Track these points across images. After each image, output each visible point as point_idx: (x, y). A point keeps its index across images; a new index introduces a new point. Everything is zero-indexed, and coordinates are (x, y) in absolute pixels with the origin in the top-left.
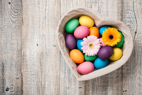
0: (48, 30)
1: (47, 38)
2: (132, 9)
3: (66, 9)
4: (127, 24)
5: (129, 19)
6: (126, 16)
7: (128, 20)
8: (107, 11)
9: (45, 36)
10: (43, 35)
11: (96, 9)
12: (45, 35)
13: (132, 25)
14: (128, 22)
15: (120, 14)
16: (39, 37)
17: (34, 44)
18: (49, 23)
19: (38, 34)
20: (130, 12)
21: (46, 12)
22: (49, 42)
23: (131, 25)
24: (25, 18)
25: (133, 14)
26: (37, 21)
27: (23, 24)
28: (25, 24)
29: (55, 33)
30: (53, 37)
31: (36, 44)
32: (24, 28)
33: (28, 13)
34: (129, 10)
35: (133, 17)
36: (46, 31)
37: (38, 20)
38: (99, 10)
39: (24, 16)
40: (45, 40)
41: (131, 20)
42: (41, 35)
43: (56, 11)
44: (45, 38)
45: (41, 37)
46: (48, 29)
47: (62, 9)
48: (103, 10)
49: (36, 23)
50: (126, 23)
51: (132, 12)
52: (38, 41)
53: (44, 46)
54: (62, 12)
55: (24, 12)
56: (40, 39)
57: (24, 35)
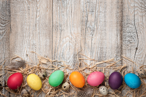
0: (38, 39)
1: (38, 48)
2: (133, 23)
3: (59, 18)
4: (127, 40)
5: (130, 34)
6: (126, 30)
7: (128, 34)
8: (105, 21)
9: (36, 46)
10: (33, 45)
11: (93, 18)
12: (35, 44)
13: (133, 40)
14: (129, 36)
15: (119, 25)
16: (29, 46)
17: (23, 54)
18: (40, 32)
19: (28, 43)
20: (130, 26)
21: (37, 19)
22: (40, 52)
23: (131, 41)
24: (14, 25)
25: (134, 28)
26: (26, 29)
27: (11, 32)
28: (13, 32)
29: (46, 42)
30: (45, 47)
31: (25, 54)
32: (12, 37)
33: (17, 20)
34: (129, 23)
35: (133, 31)
36: (37, 39)
37: (28, 28)
38: (96, 19)
39: (12, 23)
40: (36, 50)
41: (132, 35)
42: (31, 44)
43: (48, 18)
44: (36, 48)
45: (31, 47)
46: (38, 37)
47: (54, 18)
48: (100, 19)
49: (26, 31)
50: (126, 38)
51: (132, 26)
52: (28, 51)
53: (35, 57)
54: (54, 21)
55: (12, 19)
56: (30, 48)
57: (12, 44)
